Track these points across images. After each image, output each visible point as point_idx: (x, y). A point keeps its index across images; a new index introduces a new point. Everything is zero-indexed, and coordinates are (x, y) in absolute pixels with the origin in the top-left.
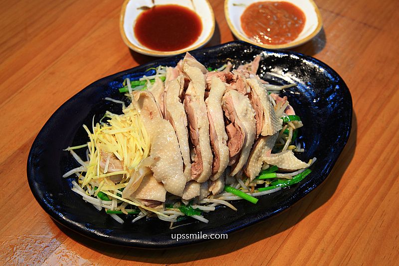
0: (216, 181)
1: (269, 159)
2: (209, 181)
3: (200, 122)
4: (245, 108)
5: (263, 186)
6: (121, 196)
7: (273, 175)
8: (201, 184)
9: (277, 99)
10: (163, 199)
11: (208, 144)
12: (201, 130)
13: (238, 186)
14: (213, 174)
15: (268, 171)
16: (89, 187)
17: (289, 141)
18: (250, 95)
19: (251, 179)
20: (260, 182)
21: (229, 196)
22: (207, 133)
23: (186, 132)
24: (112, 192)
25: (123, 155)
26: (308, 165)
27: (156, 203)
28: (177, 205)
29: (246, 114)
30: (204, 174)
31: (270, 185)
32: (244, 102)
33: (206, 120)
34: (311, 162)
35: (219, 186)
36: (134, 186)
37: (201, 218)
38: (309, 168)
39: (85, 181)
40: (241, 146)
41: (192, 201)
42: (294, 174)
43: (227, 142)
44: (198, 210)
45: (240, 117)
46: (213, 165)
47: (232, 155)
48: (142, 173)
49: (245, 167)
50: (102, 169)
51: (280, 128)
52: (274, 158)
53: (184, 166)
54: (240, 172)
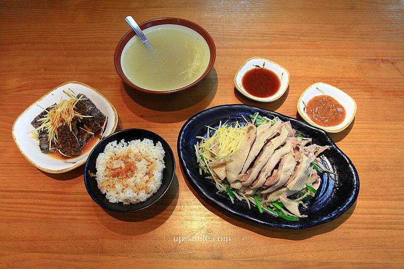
0: (251, 189)
1: (283, 199)
2: (248, 187)
3: (262, 159)
4: (289, 168)
5: (272, 208)
6: (208, 163)
7: (279, 208)
8: (243, 186)
9: (315, 174)
10: (222, 179)
11: (259, 171)
12: (260, 163)
13: (260, 199)
14: (251, 186)
15: (279, 204)
16: (201, 149)
17: (301, 198)
18: (298, 163)
19: (267, 201)
20: (272, 206)
21: (252, 200)
22: (261, 166)
23: (253, 158)
24: (206, 159)
25: (222, 148)
26: (300, 216)
27: (218, 178)
28: (227, 186)
29: (287, 171)
30: (246, 182)
31: (275, 210)
32: (291, 165)
33: (266, 160)
34: (304, 216)
35: (250, 192)
36: (214, 164)
37: (232, 199)
38: (300, 218)
39: (202, 145)
40: (271, 184)
41: (234, 189)
42: (290, 215)
43: (268, 177)
44: (234, 195)
45: (283, 170)
46: (253, 182)
47: (266, 184)
48: (221, 161)
49: (269, 194)
50: (210, 146)
51: (299, 189)
52: (285, 200)
53: (241, 172)
54: (265, 194)
